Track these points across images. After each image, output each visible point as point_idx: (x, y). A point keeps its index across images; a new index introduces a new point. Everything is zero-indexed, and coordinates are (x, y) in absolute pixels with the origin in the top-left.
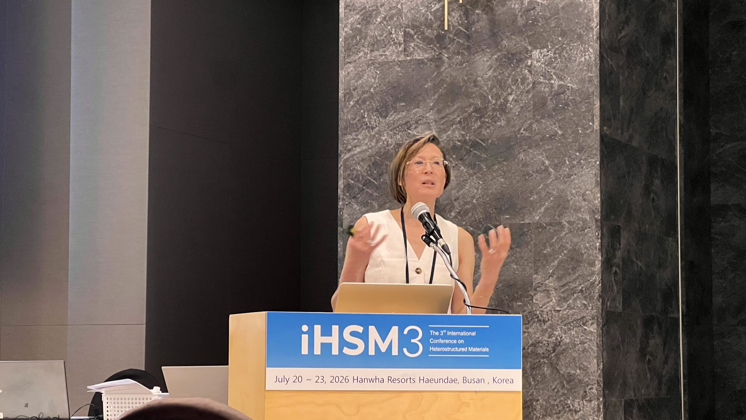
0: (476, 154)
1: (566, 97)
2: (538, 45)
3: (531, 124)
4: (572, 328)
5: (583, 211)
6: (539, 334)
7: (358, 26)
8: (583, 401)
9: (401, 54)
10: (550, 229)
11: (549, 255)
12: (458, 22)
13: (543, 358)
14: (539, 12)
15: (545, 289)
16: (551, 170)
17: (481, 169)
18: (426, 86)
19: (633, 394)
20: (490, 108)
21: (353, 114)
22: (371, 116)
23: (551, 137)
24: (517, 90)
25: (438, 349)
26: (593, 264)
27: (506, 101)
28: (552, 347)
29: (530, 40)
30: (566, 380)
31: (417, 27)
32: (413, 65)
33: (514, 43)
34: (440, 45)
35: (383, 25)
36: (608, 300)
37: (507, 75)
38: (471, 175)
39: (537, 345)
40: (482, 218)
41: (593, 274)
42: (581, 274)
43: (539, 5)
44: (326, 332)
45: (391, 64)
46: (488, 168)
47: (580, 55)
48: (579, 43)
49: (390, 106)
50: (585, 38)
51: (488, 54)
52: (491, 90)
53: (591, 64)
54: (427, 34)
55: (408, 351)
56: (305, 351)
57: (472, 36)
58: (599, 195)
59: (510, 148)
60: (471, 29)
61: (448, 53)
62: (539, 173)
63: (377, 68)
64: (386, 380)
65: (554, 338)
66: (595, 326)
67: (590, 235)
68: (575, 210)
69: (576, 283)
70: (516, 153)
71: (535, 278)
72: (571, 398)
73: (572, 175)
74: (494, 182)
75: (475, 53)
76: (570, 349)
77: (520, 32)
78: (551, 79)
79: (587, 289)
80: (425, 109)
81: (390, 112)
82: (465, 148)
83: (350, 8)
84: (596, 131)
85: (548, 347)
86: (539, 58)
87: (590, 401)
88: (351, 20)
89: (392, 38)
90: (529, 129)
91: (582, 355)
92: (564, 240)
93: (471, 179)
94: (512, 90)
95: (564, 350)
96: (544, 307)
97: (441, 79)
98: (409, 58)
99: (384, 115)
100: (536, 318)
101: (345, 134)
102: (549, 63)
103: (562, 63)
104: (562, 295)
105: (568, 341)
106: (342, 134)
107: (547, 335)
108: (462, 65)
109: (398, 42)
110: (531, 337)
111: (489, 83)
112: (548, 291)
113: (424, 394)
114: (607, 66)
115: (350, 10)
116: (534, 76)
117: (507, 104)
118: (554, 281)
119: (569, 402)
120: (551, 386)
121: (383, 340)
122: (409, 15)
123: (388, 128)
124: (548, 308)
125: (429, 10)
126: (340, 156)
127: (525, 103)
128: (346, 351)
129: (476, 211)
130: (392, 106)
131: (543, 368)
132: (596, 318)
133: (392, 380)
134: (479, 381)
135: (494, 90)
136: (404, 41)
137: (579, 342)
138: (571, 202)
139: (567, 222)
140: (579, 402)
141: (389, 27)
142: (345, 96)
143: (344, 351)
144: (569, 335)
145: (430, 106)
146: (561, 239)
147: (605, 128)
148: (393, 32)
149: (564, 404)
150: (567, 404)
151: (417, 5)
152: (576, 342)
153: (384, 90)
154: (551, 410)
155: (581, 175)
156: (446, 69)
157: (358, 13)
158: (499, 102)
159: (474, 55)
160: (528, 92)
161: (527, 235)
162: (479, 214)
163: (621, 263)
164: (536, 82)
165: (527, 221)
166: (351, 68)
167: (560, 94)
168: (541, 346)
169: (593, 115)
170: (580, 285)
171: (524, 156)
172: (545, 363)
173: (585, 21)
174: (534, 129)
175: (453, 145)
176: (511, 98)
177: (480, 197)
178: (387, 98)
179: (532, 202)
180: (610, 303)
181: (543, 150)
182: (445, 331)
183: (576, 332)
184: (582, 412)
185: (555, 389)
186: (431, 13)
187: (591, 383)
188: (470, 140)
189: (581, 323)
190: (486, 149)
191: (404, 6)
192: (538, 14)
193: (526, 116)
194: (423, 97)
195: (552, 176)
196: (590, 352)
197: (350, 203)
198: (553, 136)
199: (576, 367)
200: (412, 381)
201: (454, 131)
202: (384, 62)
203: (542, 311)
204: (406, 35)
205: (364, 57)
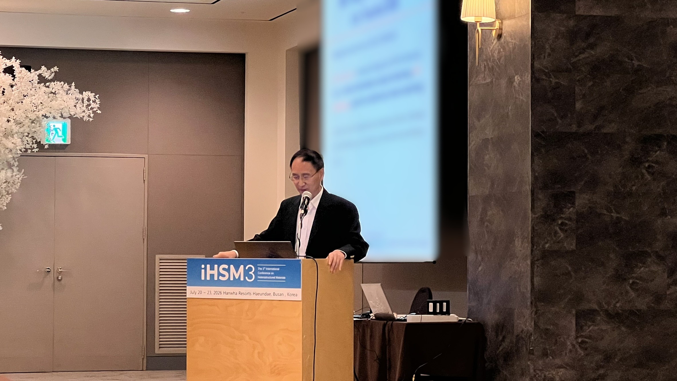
56: (203, 278)
64: (238, 293)
128: (221, 278)
134: (281, 295)
200: (250, 294)
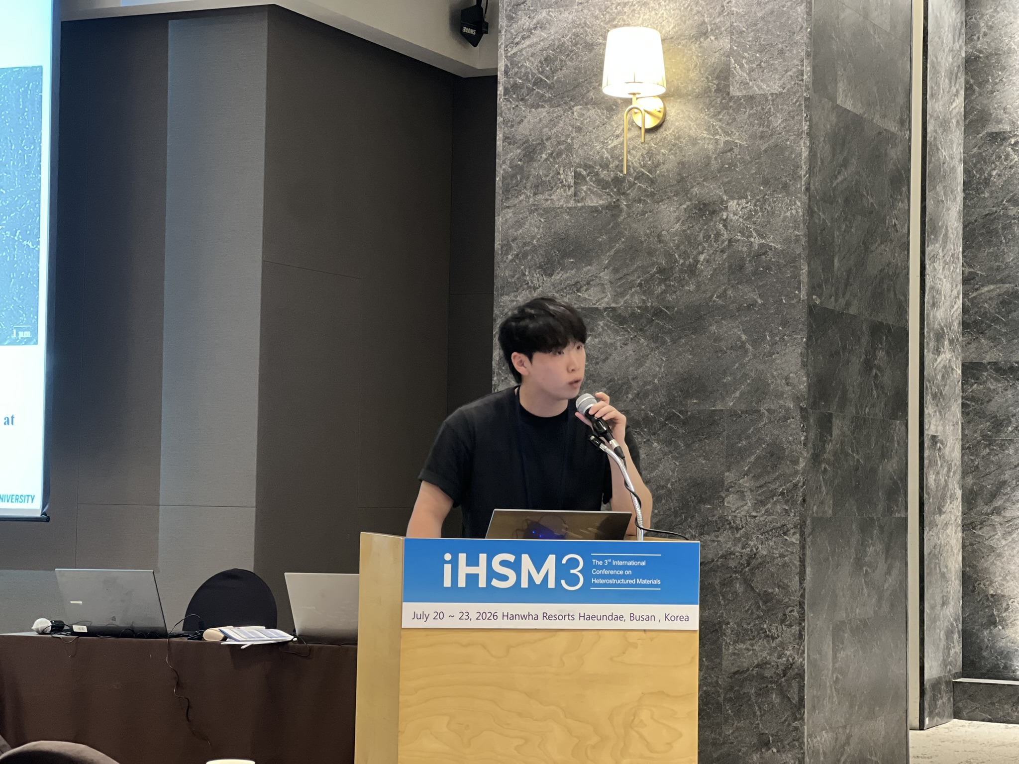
0: (658, 323)
1: (768, 259)
2: (736, 196)
3: (725, 291)
4: (770, 537)
5: (786, 398)
6: (730, 543)
7: (519, 163)
8: (782, 625)
9: (571, 199)
10: (746, 417)
11: (745, 449)
12: (640, 163)
13: (735, 572)
14: (737, 155)
15: (739, 490)
16: (748, 346)
17: (664, 342)
18: (601, 240)
19: (844, 615)
20: (677, 268)
21: (511, 270)
22: (533, 274)
23: (749, 307)
24: (709, 249)
25: (602, 581)
26: (796, 462)
27: (697, 261)
28: (746, 560)
29: (726, 188)
30: (761, 599)
31: (590, 167)
32: (585, 213)
33: (707, 191)
34: (618, 190)
35: (549, 162)
36: (814, 505)
37: (697, 229)
38: (652, 350)
39: (728, 557)
40: (665, 402)
41: (796, 473)
42: (782, 473)
43: (737, 146)
44: (473, 561)
45: (558, 210)
46: (674, 342)
47: (785, 209)
48: (785, 194)
49: (556, 262)
50: (792, 189)
51: (675, 203)
52: (678, 247)
53: (798, 220)
54: (602, 176)
55: (567, 583)
57: (657, 180)
58: (805, 379)
59: (700, 318)
60: (656, 172)
61: (628, 200)
62: (734, 350)
63: (541, 215)
65: (748, 549)
66: (798, 536)
67: (793, 426)
68: (775, 396)
69: (776, 484)
70: (707, 325)
71: (727, 477)
72: (767, 622)
73: (774, 354)
74: (680, 359)
75: (660, 202)
76: (768, 562)
77: (714, 178)
78: (750, 236)
79: (789, 491)
80: (598, 267)
81: (557, 268)
82: (646, 318)
83: (509, 141)
84: (803, 301)
85: (741, 559)
86: (737, 210)
87: (790, 626)
88: (509, 156)
89: (560, 179)
90: (723, 296)
91: (782, 570)
92: (763, 432)
93: (652, 354)
94: (704, 248)
95: (760, 564)
96: (738, 511)
97: (619, 232)
98: (580, 205)
99: (549, 272)
100: (728, 524)
101: (502, 295)
102: (749, 217)
103: (764, 218)
104: (760, 498)
105: (765, 553)
106: (498, 295)
107: (740, 545)
108: (644, 214)
109: (567, 184)
110: (721, 546)
111: (676, 238)
112: (743, 492)
113: (584, 633)
114: (817, 221)
115: (510, 144)
116: (730, 231)
117: (697, 264)
118: (751, 480)
119: (765, 626)
120: (744, 607)
121: (538, 572)
122: (580, 152)
123: (553, 289)
124: (743, 513)
125: (605, 147)
126: (495, 320)
127: (719, 264)
129: (658, 393)
130: (559, 263)
131: (735, 585)
132: (799, 527)
133: (547, 617)
135: (682, 247)
136: (575, 183)
137: (778, 555)
138: (771, 388)
139: (767, 410)
140: (777, 627)
141: (557, 166)
142: (502, 248)
143: (492, 584)
144: (767, 545)
145: (604, 264)
146: (758, 430)
147: (814, 297)
148: (561, 172)
149: (759, 629)
150: (762, 629)
151: (590, 140)
152: (775, 555)
153: (550, 242)
154: (743, 636)
155: (784, 354)
156: (624, 219)
157: (519, 148)
158: (688, 261)
159: (658, 203)
160: (722, 251)
161: (718, 425)
162: (661, 396)
163: (832, 458)
164: (733, 240)
165: (717, 408)
166: (509, 214)
167: (760, 255)
168: (734, 558)
169: (799, 282)
170: (781, 486)
171: (716, 328)
172: (737, 579)
173: (792, 168)
174: (728, 296)
175: (632, 313)
176: (702, 258)
177: (663, 377)
178: (552, 252)
179: (725, 385)
180: (817, 507)
181: (740, 323)
182: (610, 560)
183: (775, 542)
184: (780, 639)
185: (748, 610)
186: (607, 150)
187: (792, 605)
188: (652, 307)
189: (781, 532)
190: (671, 319)
191: (574, 141)
192: (735, 158)
193: (720, 280)
194: (597, 252)
195: (750, 354)
196: (791, 567)
197: (507, 378)
198: (752, 305)
199: (775, 584)
201: (632, 295)
202: (550, 208)
203: (735, 516)
204: (577, 176)
205: (526, 201)
